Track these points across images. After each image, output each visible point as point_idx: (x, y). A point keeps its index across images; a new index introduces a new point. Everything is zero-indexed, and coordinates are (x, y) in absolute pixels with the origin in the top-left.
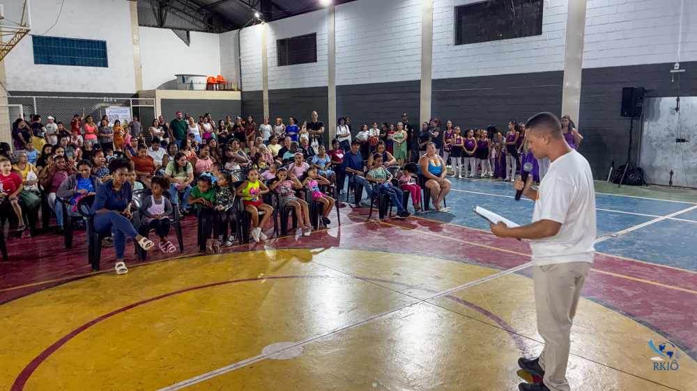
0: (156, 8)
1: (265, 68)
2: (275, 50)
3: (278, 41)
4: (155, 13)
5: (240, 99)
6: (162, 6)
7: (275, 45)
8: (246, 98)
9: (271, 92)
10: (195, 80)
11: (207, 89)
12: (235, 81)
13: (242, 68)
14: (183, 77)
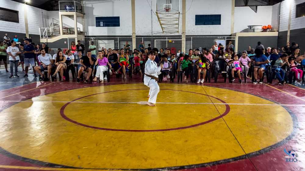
1: (290, 19)
2: (295, 10)
3: (297, 5)
5: (277, 35)
9: (291, 31)
10: (256, 28)
12: (276, 27)
13: (280, 20)
14: (250, 27)
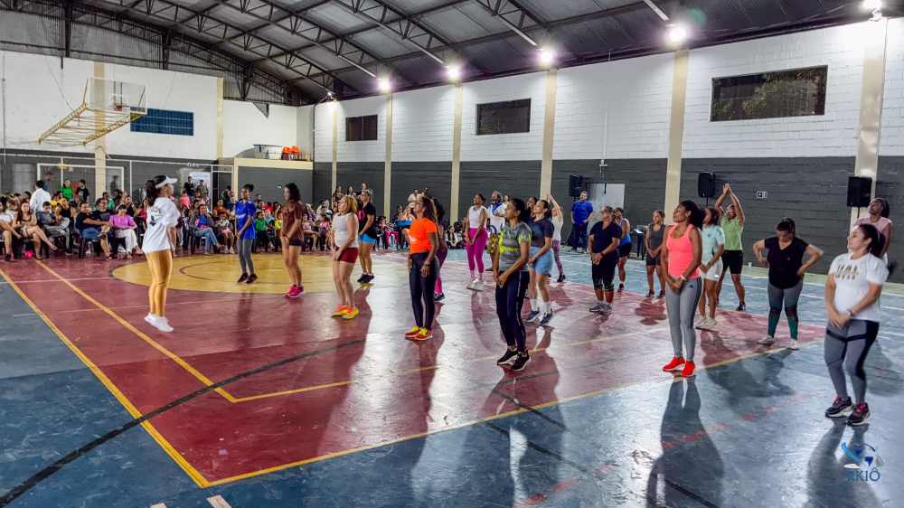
0: (240, 82)
1: (335, 141)
2: (345, 127)
3: (347, 119)
4: (239, 87)
5: (312, 169)
6: (245, 81)
7: (344, 122)
8: (317, 168)
9: (340, 165)
10: (271, 150)
11: (282, 158)
12: (308, 153)
13: (316, 140)
14: (260, 147)
